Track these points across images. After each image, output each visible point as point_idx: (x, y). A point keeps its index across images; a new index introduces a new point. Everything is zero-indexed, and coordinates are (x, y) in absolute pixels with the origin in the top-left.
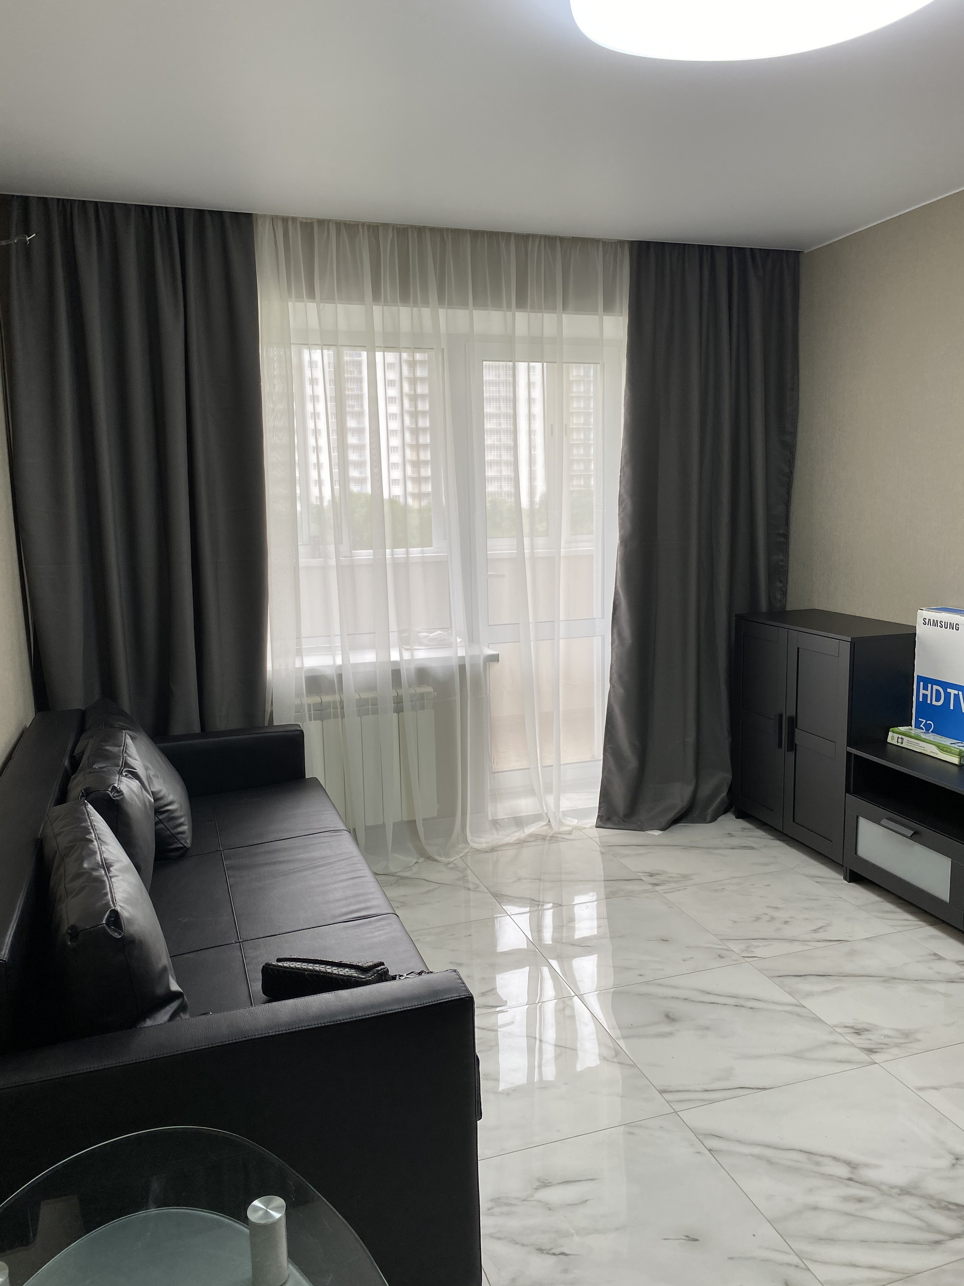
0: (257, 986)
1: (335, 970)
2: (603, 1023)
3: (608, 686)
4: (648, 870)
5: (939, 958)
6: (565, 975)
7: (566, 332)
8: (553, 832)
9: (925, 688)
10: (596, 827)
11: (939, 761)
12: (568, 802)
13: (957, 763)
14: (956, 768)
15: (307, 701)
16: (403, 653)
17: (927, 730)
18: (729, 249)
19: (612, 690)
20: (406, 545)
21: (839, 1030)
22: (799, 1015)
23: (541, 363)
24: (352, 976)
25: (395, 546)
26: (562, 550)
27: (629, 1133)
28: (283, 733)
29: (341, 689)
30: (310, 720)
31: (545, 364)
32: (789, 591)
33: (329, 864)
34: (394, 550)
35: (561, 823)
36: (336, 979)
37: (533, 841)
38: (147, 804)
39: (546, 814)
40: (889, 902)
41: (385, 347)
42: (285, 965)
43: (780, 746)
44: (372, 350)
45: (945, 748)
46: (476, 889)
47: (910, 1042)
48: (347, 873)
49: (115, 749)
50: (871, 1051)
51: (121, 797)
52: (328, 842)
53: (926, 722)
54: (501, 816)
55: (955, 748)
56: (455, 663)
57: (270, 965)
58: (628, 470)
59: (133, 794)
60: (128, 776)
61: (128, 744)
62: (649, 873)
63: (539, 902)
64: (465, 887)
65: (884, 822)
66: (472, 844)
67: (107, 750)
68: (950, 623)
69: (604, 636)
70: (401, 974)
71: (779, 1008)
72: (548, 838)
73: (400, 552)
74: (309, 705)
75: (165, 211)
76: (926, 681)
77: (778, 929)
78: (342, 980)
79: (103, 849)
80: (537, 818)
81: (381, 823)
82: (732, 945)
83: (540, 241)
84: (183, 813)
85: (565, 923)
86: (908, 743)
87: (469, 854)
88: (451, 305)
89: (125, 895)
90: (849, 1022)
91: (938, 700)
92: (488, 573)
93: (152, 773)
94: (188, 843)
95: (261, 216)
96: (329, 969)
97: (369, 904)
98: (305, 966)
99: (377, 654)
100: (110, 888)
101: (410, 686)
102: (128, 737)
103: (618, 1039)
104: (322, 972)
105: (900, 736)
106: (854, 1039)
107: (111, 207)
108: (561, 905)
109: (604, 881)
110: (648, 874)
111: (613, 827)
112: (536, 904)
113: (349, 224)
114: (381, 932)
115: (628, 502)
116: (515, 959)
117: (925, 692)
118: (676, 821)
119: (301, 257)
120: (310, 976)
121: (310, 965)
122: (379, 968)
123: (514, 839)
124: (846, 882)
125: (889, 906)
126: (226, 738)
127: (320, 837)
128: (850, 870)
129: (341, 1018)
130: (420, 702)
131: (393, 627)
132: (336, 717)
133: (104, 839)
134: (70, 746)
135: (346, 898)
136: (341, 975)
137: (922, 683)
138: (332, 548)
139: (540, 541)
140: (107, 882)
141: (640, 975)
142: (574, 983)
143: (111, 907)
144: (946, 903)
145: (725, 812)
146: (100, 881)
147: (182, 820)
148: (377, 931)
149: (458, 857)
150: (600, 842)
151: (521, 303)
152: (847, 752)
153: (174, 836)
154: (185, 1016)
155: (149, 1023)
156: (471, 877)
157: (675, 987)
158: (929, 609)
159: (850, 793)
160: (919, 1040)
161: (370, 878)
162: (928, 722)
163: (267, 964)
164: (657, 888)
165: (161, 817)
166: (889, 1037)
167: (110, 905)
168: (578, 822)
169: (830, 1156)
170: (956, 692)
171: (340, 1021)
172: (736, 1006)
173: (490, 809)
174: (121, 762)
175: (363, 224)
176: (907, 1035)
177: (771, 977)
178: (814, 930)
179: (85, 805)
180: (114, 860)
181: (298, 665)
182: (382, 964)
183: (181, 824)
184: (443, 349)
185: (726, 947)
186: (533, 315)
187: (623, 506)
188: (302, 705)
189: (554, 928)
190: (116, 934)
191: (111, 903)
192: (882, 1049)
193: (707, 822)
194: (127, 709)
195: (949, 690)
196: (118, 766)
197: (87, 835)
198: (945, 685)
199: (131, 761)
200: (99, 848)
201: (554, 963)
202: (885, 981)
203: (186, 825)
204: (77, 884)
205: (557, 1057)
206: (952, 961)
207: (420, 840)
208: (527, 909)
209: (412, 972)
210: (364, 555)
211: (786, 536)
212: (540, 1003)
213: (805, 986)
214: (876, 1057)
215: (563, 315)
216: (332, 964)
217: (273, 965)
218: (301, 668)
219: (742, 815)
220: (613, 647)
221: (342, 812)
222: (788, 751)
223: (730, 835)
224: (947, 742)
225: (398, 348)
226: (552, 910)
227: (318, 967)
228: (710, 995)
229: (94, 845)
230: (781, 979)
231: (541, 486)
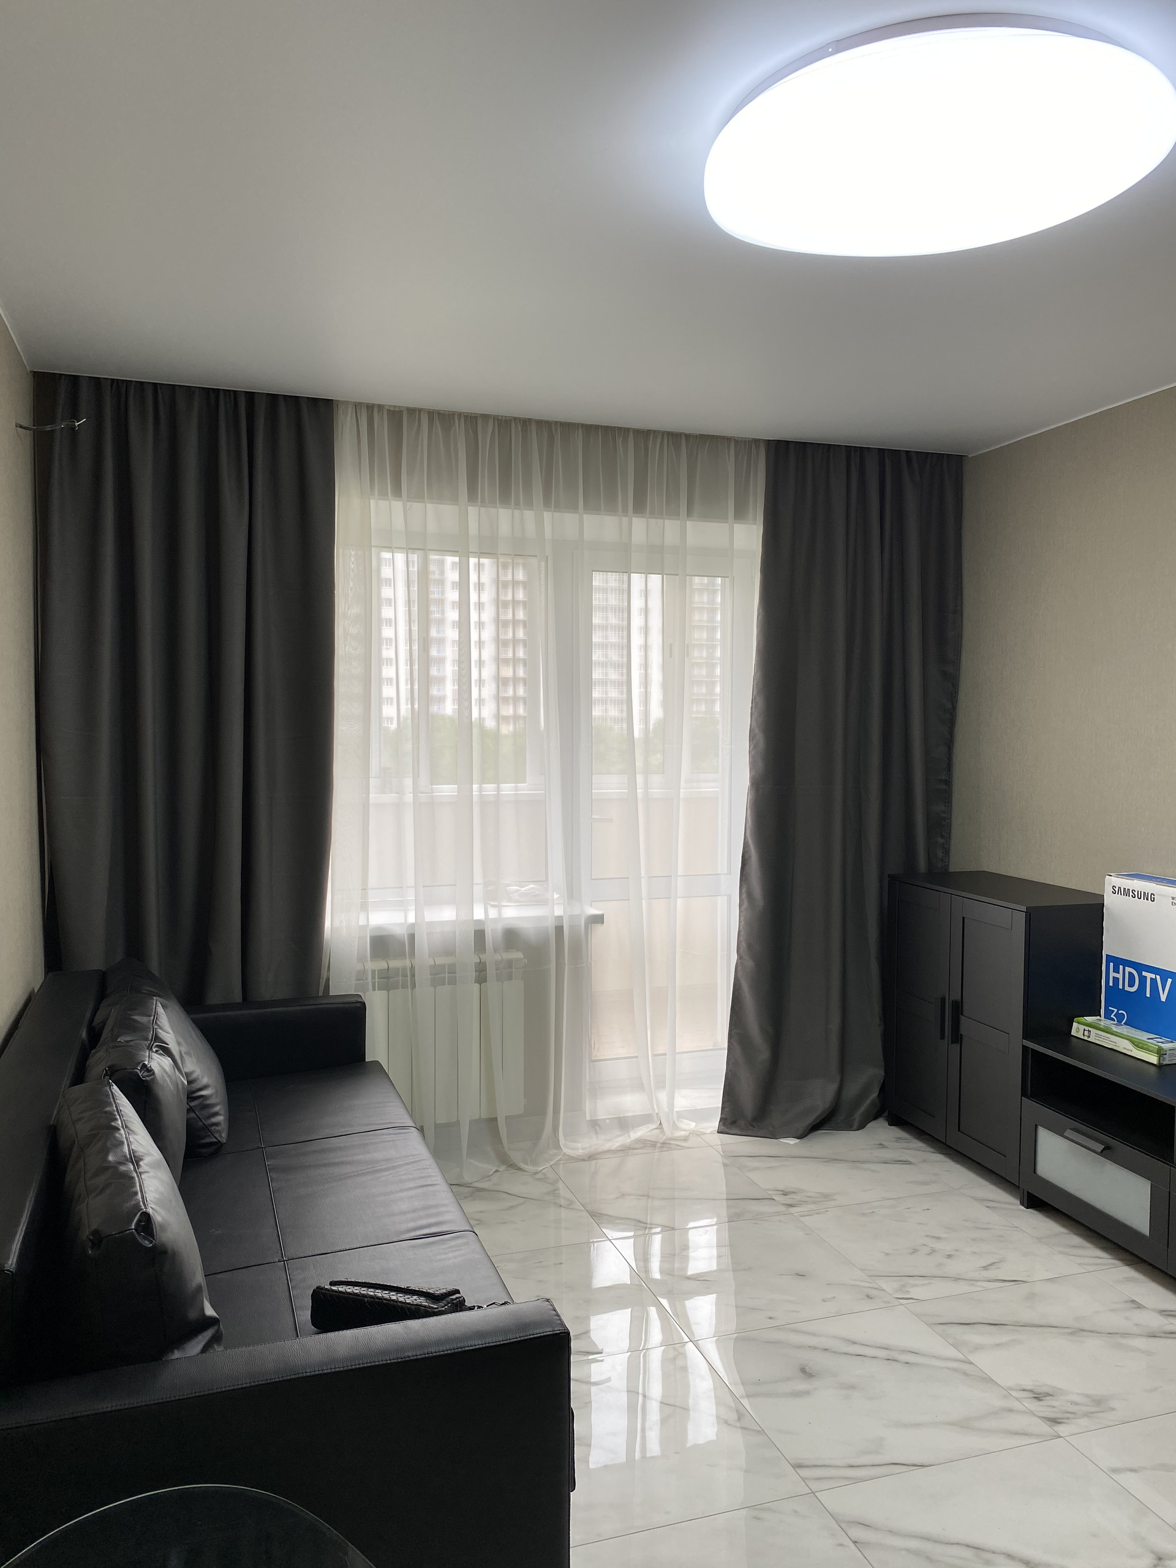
0: (305, 1315)
1: (401, 1298)
2: (724, 1377)
3: (734, 957)
4: (781, 1187)
5: (1136, 1305)
6: (677, 1315)
7: (690, 540)
8: (664, 1138)
9: (1116, 970)
10: (718, 1132)
11: (1134, 1060)
12: (685, 1100)
13: (1155, 1063)
14: (1153, 1070)
15: (370, 966)
16: (489, 910)
17: (1120, 1021)
18: (881, 451)
19: (739, 961)
20: (496, 781)
21: (1014, 1393)
22: (966, 1374)
23: (660, 576)
24: (421, 1306)
25: (483, 780)
26: (681, 790)
27: (755, 1518)
28: (341, 1005)
29: (412, 953)
30: (374, 989)
31: (665, 576)
32: (952, 848)
33: (394, 1168)
34: (484, 785)
35: (675, 1127)
36: (402, 1308)
37: (640, 1148)
38: (180, 1087)
39: (657, 1114)
40: (1076, 1234)
41: (481, 553)
42: (340, 1289)
43: (943, 1037)
44: (464, 554)
45: (1142, 1043)
46: (569, 1206)
47: (1103, 1412)
48: (414, 1179)
49: (143, 1019)
50: (1055, 1421)
51: (152, 1077)
52: (393, 1141)
53: (1118, 1011)
54: (601, 1115)
55: (1153, 1044)
56: (551, 924)
57: (322, 1289)
58: (760, 701)
59: (165, 1075)
60: (159, 1052)
61: (159, 1013)
62: (782, 1191)
63: (647, 1224)
64: (556, 1203)
65: (1068, 1133)
66: (565, 1150)
67: (136, 1021)
68: (1144, 893)
69: (730, 896)
70: (480, 1305)
71: (938, 1363)
72: (659, 1145)
73: (490, 788)
74: (373, 972)
75: (233, 395)
76: (1118, 962)
77: (940, 1265)
78: (409, 1309)
79: (132, 1140)
80: (646, 1119)
81: (454, 1120)
82: (883, 1284)
83: (663, 438)
84: (218, 1101)
85: (677, 1251)
86: (1095, 1037)
87: (561, 1162)
88: (558, 507)
89: (157, 1196)
90: (1028, 1384)
91: (1131, 985)
92: (593, 817)
93: (184, 1049)
94: (223, 1137)
95: (343, 402)
96: (394, 1296)
97: (441, 1219)
98: (363, 1291)
99: (457, 910)
100: (140, 1186)
101: (495, 951)
102: (160, 1005)
103: (742, 1397)
104: (386, 1299)
105: (1087, 1028)
106: (1033, 1406)
107: (173, 389)
108: (673, 1229)
109: (727, 1199)
110: (781, 1193)
111: (739, 1133)
112: (641, 1227)
113: (443, 414)
114: (457, 1253)
115: (760, 737)
116: (616, 1298)
117: (1116, 975)
118: (816, 1127)
119: (387, 450)
120: (370, 1303)
121: (370, 1290)
122: (454, 1297)
123: (618, 1144)
124: (1023, 1208)
125: (1077, 1240)
126: (273, 1010)
127: (383, 1135)
128: (1028, 1192)
129: (410, 1354)
130: (507, 971)
131: (478, 878)
132: (404, 986)
133: (132, 1128)
134: (88, 1015)
135: (414, 1211)
136: (409, 1304)
137: (1112, 964)
138: (408, 782)
139: (656, 779)
140: (137, 1179)
141: (770, 1318)
142: (687, 1327)
143: (142, 1209)
144: (1144, 1236)
145: (875, 1118)
146: (128, 1179)
147: (217, 1109)
148: (451, 1252)
149: (548, 1165)
150: (723, 1152)
151: (640, 507)
152: (1023, 1046)
153: (207, 1128)
154: (219, 1348)
155: (177, 1354)
156: (563, 1192)
157: (814, 1334)
158: (1119, 876)
159: (1027, 1097)
160: (1113, 1409)
161: (442, 1188)
162: (1120, 1012)
163: (318, 1288)
164: (793, 1210)
165: (193, 1104)
166: (1076, 1404)
167: (141, 1206)
168: (696, 1126)
169: (1004, 1554)
170: (1153, 976)
171: (409, 1357)
172: (889, 1359)
173: (588, 1106)
174: (151, 1036)
175: (460, 414)
176: (1099, 1404)
177: (930, 1325)
178: (984, 1267)
179: (110, 1086)
180: (145, 1154)
181: (362, 922)
182: (458, 1292)
183: (216, 1114)
184: (547, 557)
185: (876, 1286)
186: (652, 521)
187: (755, 742)
188: (364, 971)
189: (662, 1257)
190: (147, 1242)
191: (141, 1203)
192: (1068, 1419)
193: (855, 1127)
194: (155, 970)
195: (1144, 973)
196: (147, 1039)
197: (112, 1121)
198: (1140, 967)
199: (162, 1034)
200: (126, 1138)
201: (665, 1302)
202: (1072, 1334)
203: (221, 1115)
204: (101, 1180)
205: (664, 1421)
206: (1154, 1310)
207: (502, 1144)
208: (632, 1234)
209: (494, 1303)
210: (447, 790)
211: (948, 782)
212: (645, 1351)
213: (974, 1337)
214: (1060, 1429)
215: (688, 522)
216: (398, 1290)
217: (326, 1289)
218: (366, 926)
219: (897, 1121)
220: (742, 909)
221: (409, 1106)
222: (952, 1043)
223: (882, 1146)
224: (1143, 1036)
225: (496, 554)
226: (661, 1235)
227: (379, 1293)
228: (855, 1345)
229: (121, 1135)
230: (944, 1327)
231: (656, 712)
